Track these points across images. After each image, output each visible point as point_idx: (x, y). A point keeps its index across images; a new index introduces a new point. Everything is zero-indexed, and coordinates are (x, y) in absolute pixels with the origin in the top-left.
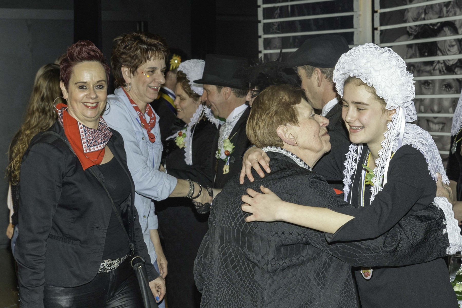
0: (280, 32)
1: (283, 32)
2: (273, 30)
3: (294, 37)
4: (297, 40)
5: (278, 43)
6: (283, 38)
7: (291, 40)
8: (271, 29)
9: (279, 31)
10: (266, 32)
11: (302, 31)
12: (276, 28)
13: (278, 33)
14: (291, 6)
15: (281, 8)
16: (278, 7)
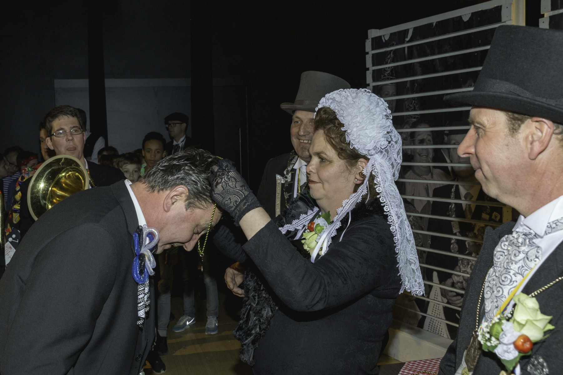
0: (394, 78)
1: (397, 78)
2: (385, 76)
3: (413, 82)
4: (416, 85)
5: (391, 90)
6: (397, 83)
7: (408, 85)
8: (382, 76)
9: (393, 76)
10: (374, 80)
11: (423, 74)
12: (389, 73)
13: (391, 79)
14: (409, 47)
15: (395, 51)
16: (392, 50)
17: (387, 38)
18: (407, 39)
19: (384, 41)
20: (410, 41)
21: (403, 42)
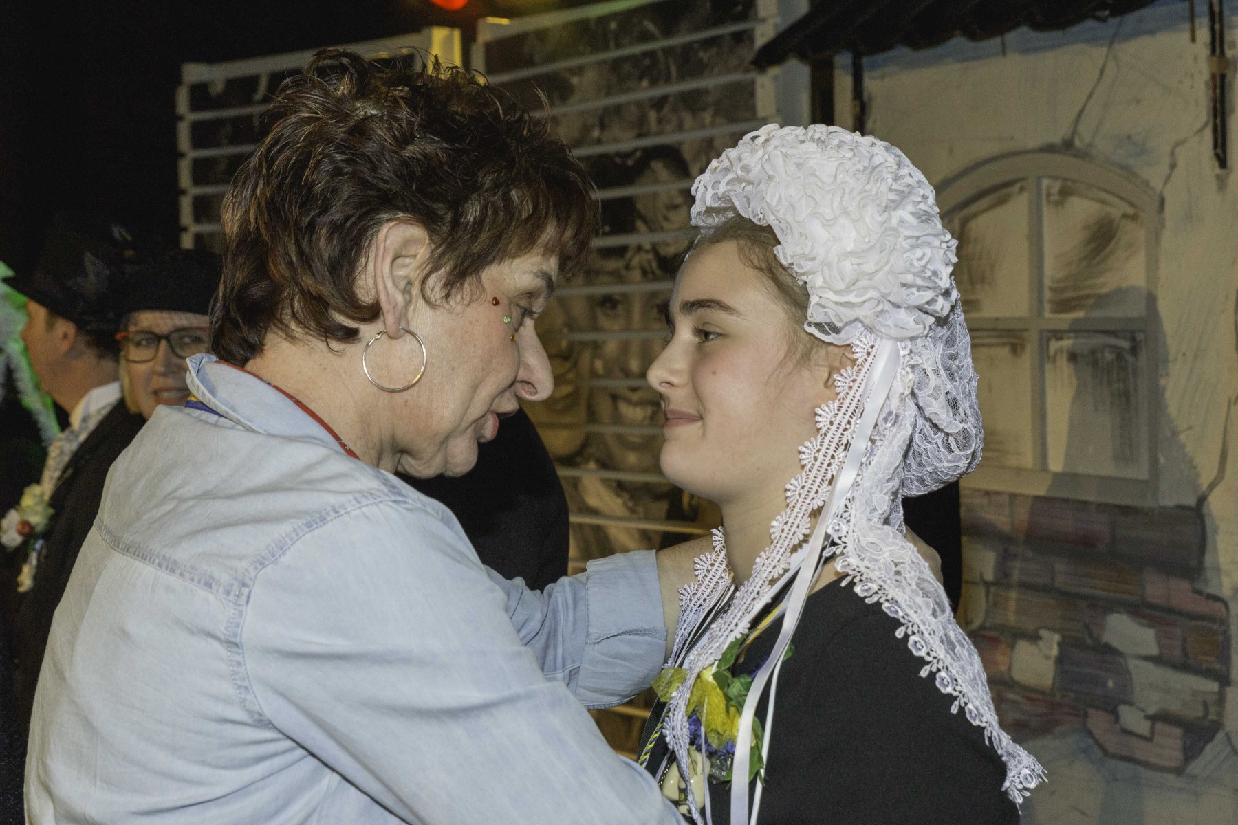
15: (236, 120)
16: (228, 119)
17: (220, 88)
18: (258, 96)
19: (213, 93)
21: (249, 102)
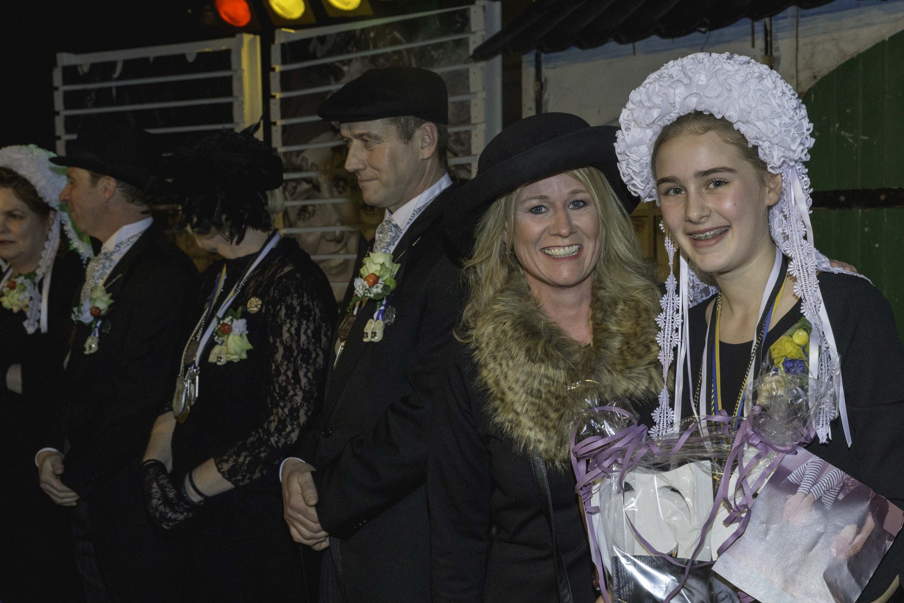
10: (69, 130)
14: (118, 88)
16: (92, 90)
17: (86, 69)
19: (81, 72)
20: (120, 78)
21: (109, 79)
